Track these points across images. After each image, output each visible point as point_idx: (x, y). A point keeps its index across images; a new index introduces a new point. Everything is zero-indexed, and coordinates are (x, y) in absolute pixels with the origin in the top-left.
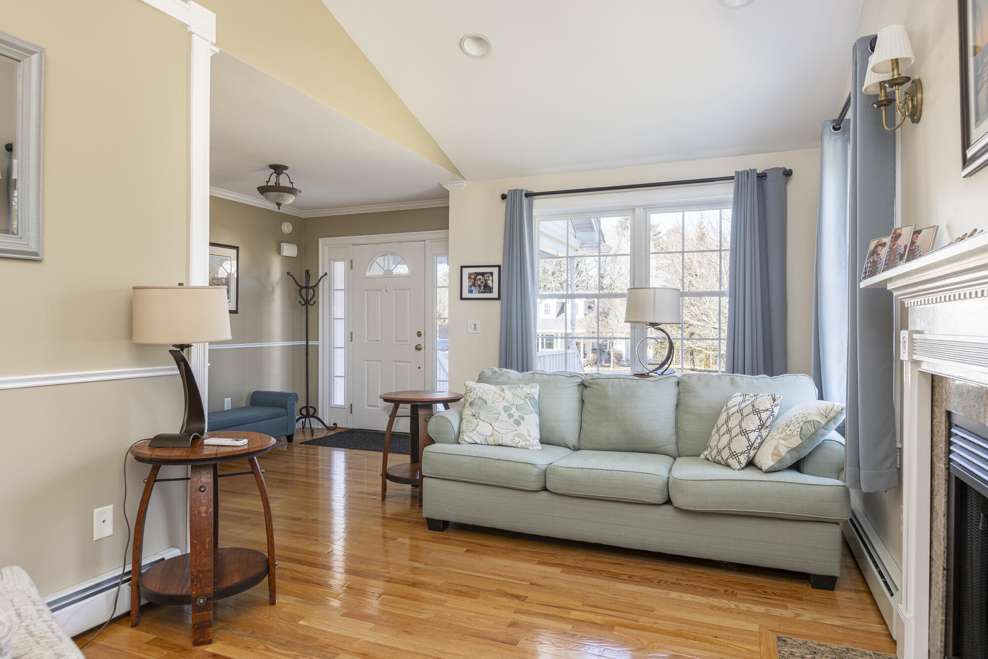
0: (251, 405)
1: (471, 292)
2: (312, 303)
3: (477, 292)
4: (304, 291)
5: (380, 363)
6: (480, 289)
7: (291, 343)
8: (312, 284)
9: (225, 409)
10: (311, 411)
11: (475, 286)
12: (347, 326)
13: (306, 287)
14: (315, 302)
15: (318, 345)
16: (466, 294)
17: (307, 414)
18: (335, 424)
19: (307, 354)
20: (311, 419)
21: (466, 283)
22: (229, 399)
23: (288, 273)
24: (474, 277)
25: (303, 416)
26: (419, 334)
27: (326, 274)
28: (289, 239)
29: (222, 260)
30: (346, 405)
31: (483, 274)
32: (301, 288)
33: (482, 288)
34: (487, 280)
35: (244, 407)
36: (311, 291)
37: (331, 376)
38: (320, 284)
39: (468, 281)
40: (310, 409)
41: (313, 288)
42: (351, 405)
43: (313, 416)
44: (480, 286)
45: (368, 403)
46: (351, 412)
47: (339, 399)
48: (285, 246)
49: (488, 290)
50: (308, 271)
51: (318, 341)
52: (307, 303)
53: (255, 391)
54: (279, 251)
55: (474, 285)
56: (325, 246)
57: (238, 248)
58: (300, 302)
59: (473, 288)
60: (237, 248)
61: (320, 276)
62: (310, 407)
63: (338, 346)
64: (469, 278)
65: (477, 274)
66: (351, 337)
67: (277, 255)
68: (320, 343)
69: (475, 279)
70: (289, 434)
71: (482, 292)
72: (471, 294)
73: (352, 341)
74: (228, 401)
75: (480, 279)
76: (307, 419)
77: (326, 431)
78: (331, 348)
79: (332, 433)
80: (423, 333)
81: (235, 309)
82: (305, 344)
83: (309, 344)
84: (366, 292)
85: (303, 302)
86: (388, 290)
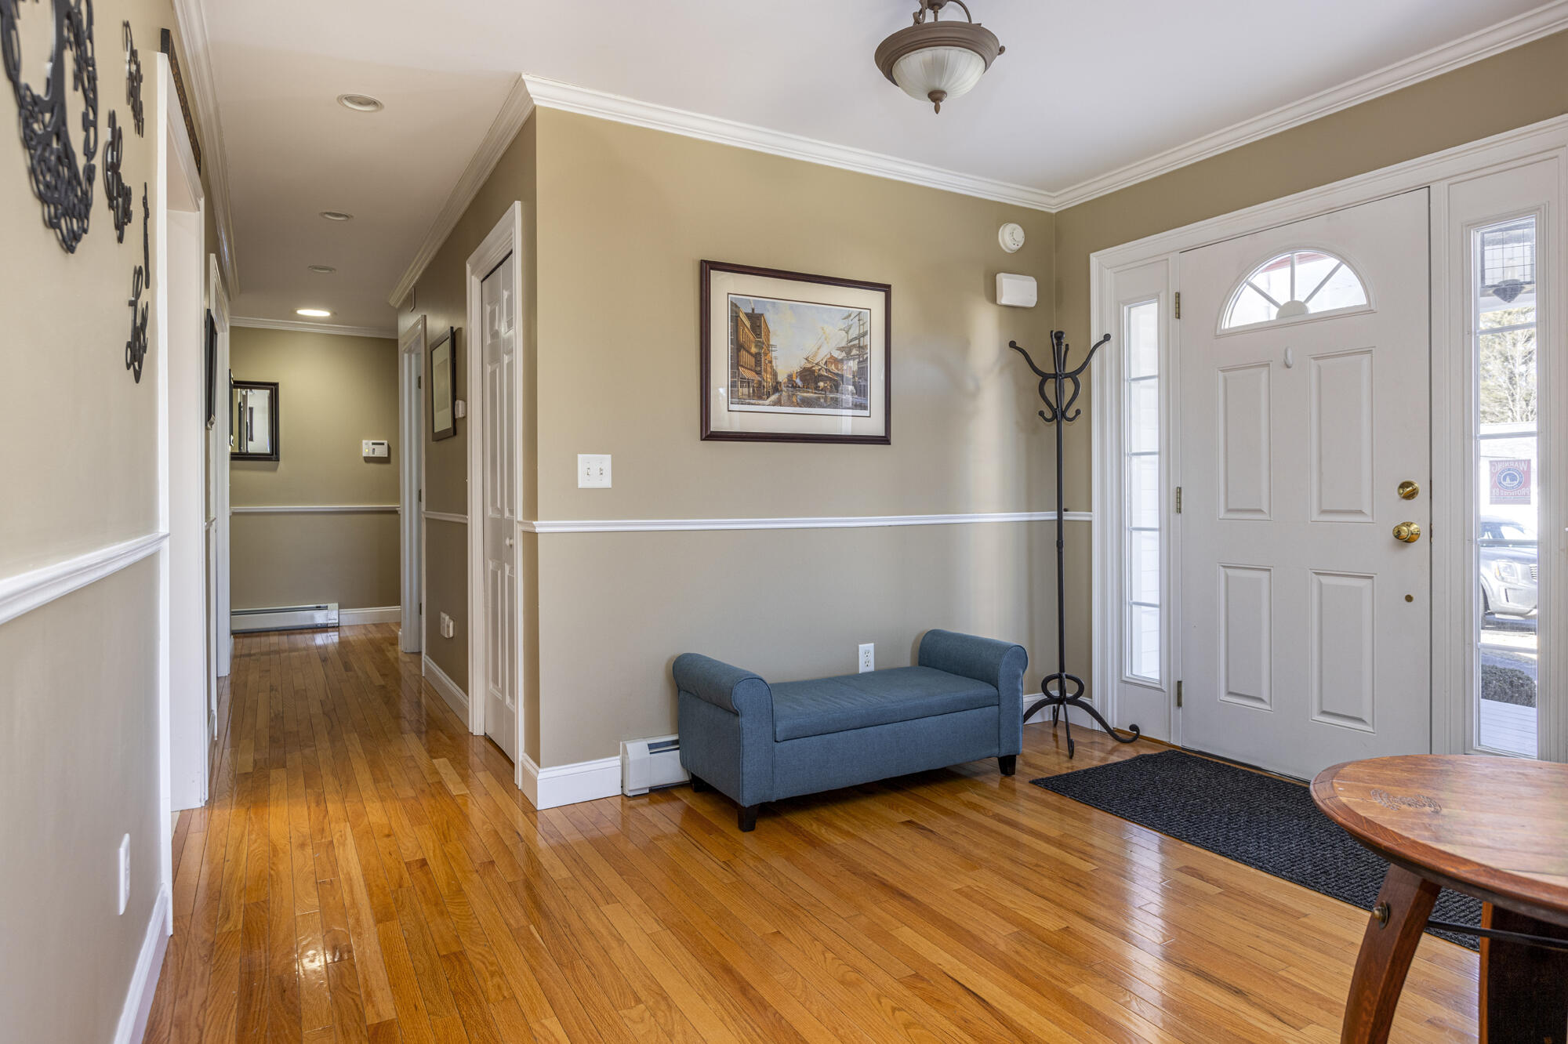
0: (920, 664)
2: (1070, 414)
4: (1050, 387)
5: (1266, 574)
7: (1024, 517)
8: (1070, 368)
9: (861, 671)
10: (1071, 690)
12: (1167, 471)
13: (1055, 376)
14: (1078, 412)
15: (1091, 522)
17: (1061, 694)
18: (1134, 728)
19: (1060, 545)
20: (1068, 706)
22: (870, 646)
23: (1012, 345)
25: (1051, 700)
26: (1408, 491)
27: (1107, 337)
28: (1017, 264)
29: (850, 315)
30: (1165, 682)
32: (1045, 377)
35: (908, 668)
36: (1069, 386)
37: (1122, 602)
38: (1095, 361)
40: (1067, 682)
41: (1073, 376)
42: (1179, 683)
43: (1074, 701)
45: (1227, 686)
46: (1179, 704)
47: (1147, 663)
48: (1004, 280)
50: (1062, 333)
51: (1091, 511)
52: (1059, 415)
53: (931, 629)
54: (993, 296)
56: (1104, 266)
57: (889, 286)
58: (1041, 414)
60: (886, 289)
61: (1094, 341)
62: (1067, 677)
63: (1143, 526)
66: (1176, 500)
67: (991, 305)
68: (1095, 516)
70: (1003, 753)
73: (1179, 510)
74: (867, 652)
76: (1061, 707)
77: (1111, 743)
78: (1122, 529)
79: (1128, 753)
80: (1421, 485)
81: (882, 433)
82: (1056, 518)
83: (1064, 518)
84: (1221, 374)
85: (1049, 414)
86: (1290, 361)
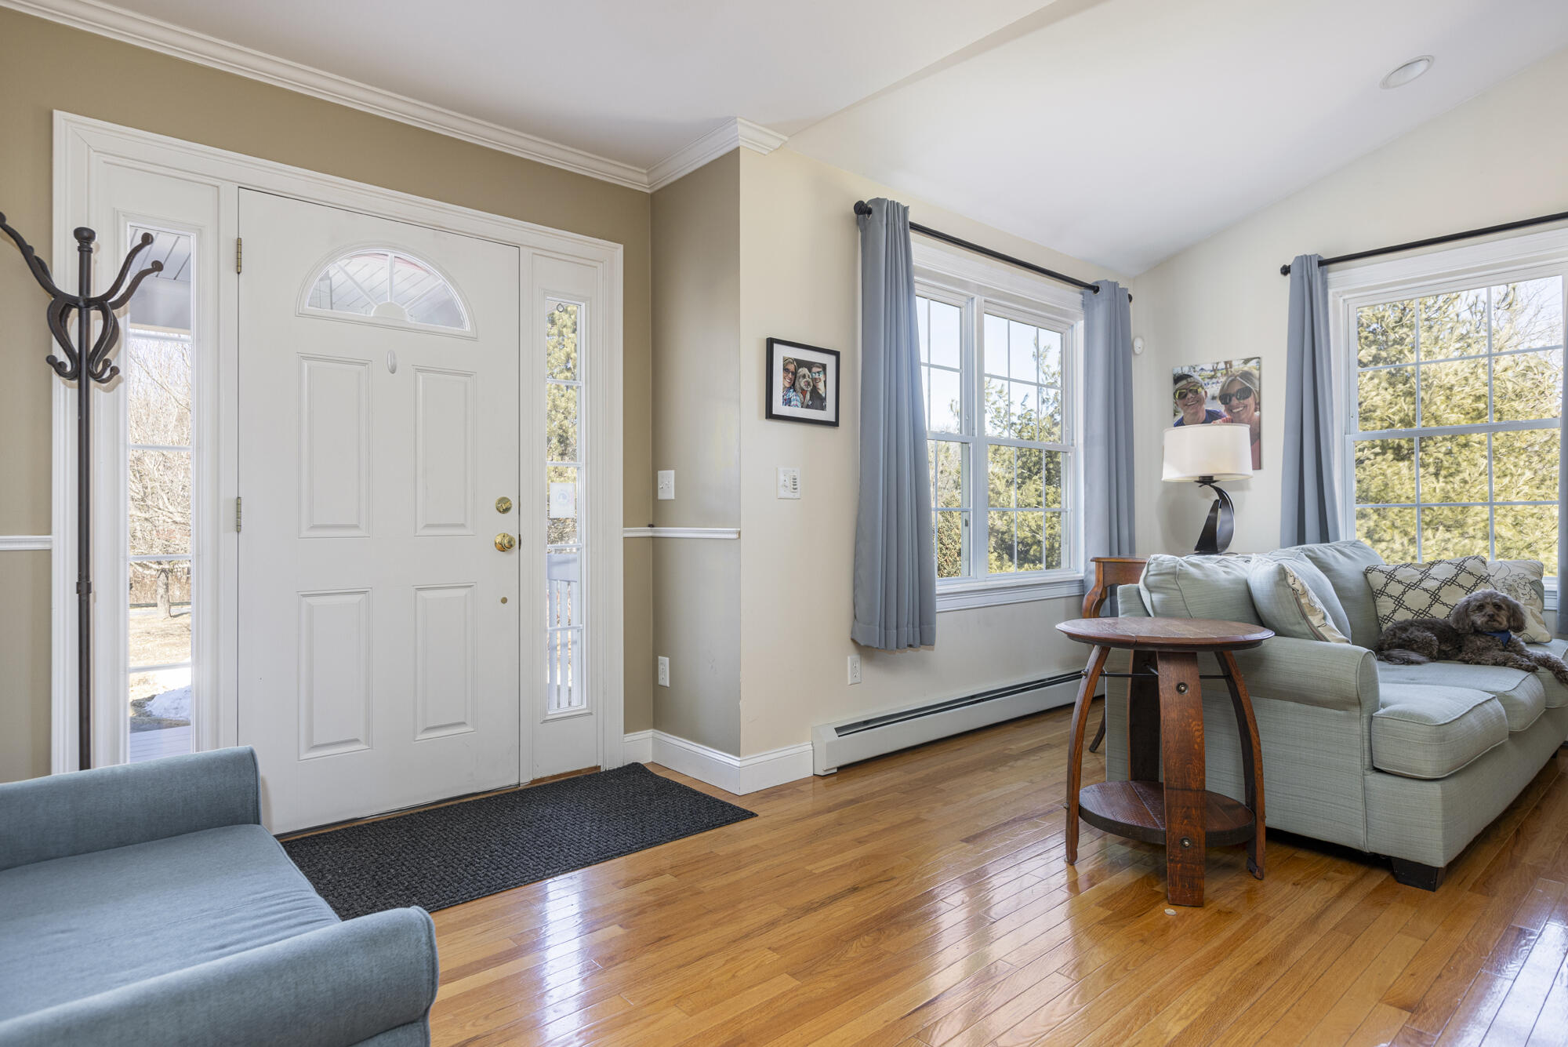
1: (787, 402)
3: (799, 404)
6: (804, 397)
11: (795, 391)
12: (213, 474)
13: (78, 303)
16: (779, 408)
21: (779, 380)
24: (794, 369)
26: (505, 506)
31: (809, 365)
33: (808, 396)
34: (816, 379)
39: (782, 377)
44: (803, 392)
45: (309, 741)
49: (818, 402)
50: (87, 235)
51: (49, 533)
55: (793, 386)
59: (792, 394)
64: (786, 370)
65: (801, 363)
66: (234, 515)
69: (795, 374)
71: (808, 407)
72: (787, 407)
73: (239, 528)
75: (804, 376)
80: (513, 502)
